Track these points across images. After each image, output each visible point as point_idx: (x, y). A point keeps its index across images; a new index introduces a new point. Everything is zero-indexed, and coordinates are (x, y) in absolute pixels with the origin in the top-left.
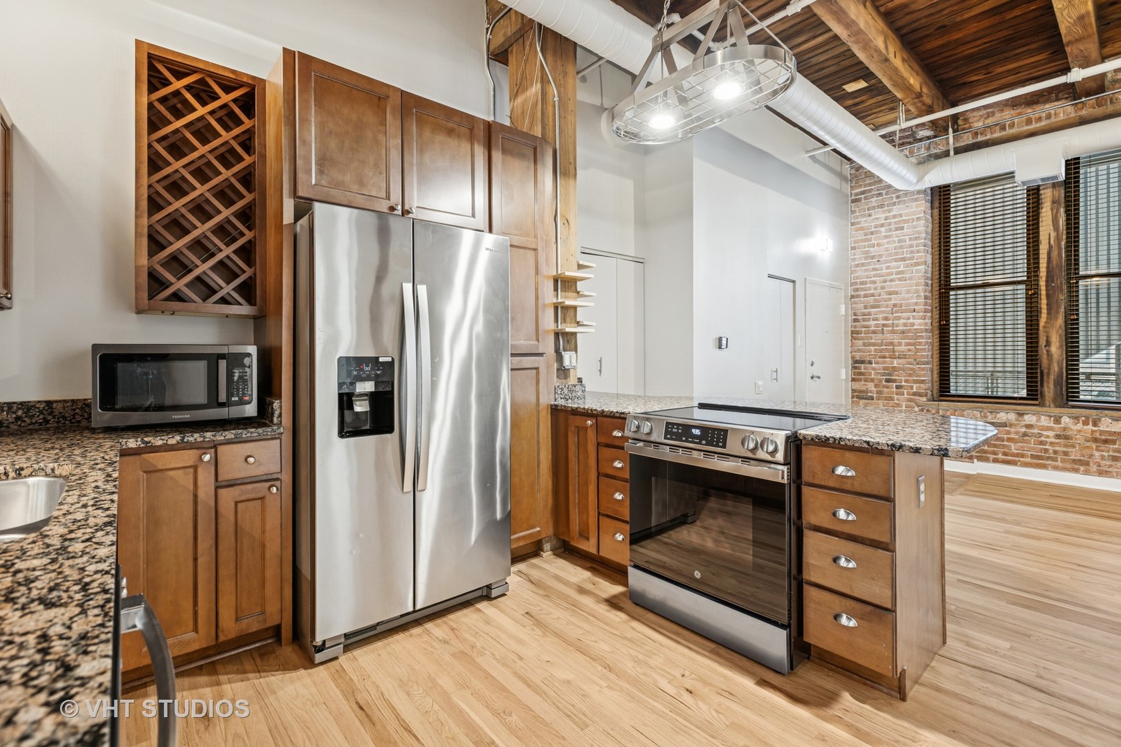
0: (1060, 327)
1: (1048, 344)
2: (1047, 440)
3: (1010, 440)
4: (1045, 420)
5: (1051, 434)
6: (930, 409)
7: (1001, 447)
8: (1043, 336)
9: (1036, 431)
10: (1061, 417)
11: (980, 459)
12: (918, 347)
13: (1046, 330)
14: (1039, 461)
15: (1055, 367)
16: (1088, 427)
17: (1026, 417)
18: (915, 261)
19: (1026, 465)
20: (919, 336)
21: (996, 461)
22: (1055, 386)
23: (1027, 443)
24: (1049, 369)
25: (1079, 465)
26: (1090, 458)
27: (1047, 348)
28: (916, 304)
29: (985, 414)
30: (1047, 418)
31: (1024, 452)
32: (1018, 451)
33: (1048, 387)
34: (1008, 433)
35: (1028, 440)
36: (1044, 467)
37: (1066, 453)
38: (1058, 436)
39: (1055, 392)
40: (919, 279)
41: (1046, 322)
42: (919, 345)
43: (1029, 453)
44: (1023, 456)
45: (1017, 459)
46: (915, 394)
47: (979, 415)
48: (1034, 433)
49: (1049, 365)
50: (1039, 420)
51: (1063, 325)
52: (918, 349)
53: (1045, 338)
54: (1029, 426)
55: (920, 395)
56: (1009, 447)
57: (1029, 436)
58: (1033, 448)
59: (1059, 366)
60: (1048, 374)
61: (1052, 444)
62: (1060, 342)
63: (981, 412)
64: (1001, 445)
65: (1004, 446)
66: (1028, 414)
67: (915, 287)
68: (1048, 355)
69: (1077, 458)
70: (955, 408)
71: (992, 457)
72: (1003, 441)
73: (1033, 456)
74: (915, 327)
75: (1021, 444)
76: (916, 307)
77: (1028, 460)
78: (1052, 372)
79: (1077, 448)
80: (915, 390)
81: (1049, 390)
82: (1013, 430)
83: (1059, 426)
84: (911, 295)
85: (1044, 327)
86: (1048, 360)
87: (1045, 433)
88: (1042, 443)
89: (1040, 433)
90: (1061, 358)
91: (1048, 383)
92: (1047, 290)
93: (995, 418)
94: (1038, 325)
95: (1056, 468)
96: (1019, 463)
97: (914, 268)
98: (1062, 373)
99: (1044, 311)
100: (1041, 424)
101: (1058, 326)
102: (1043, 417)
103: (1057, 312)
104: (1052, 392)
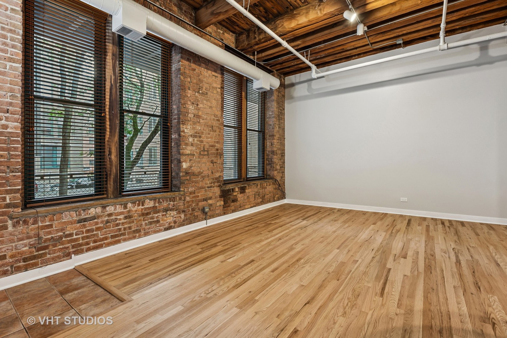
0: (116, 142)
1: (110, 153)
2: (120, 222)
3: (98, 229)
4: (119, 208)
5: (122, 217)
6: (28, 219)
7: (92, 236)
8: (107, 147)
9: (113, 217)
10: (127, 204)
11: (77, 253)
12: (12, 153)
13: (109, 143)
14: (116, 239)
15: (114, 170)
16: (140, 207)
17: (107, 208)
18: (9, 55)
19: (109, 245)
20: (14, 140)
21: (89, 250)
22: (114, 183)
23: (109, 228)
24: (111, 171)
25: (136, 233)
26: (141, 226)
27: (109, 156)
28: (11, 104)
29: (80, 212)
30: (120, 206)
31: (107, 235)
32: (103, 236)
33: (110, 184)
34: (97, 223)
35: (109, 225)
36: (118, 242)
37: (130, 228)
38: (126, 218)
39: (114, 187)
40: (15, 77)
41: (109, 138)
42: (13, 151)
43: (110, 235)
44: (106, 238)
45: (103, 242)
46: (8, 206)
47: (75, 215)
48: (113, 219)
49: (111, 168)
50: (115, 209)
51: (118, 141)
52: (12, 155)
53: (108, 149)
54: (110, 215)
55: (15, 206)
56: (96, 235)
57: (110, 222)
58: (112, 230)
59: (116, 169)
60: (110, 174)
61: (123, 223)
62: (116, 152)
63: (76, 212)
64: (92, 235)
65: (94, 235)
66: (109, 206)
67: (9, 85)
68: (110, 161)
69: (135, 229)
70: (53, 213)
71: (85, 247)
72: (93, 231)
73: (112, 237)
74: (9, 130)
75: (105, 230)
76: (10, 108)
77: (109, 240)
78: (112, 173)
79: (135, 222)
80: (8, 201)
81: (111, 186)
82: (100, 220)
83: (126, 210)
84: (4, 93)
85: (108, 141)
86: (110, 165)
87: (118, 217)
88: (118, 225)
89: (116, 218)
90: (117, 163)
91: (110, 181)
92: (109, 115)
93: (87, 214)
94: (104, 139)
95: (125, 240)
96: (104, 245)
97: (9, 64)
98: (118, 174)
99: (108, 130)
100: (116, 211)
101: (115, 142)
102: (118, 206)
103: (115, 132)
104: (112, 187)
